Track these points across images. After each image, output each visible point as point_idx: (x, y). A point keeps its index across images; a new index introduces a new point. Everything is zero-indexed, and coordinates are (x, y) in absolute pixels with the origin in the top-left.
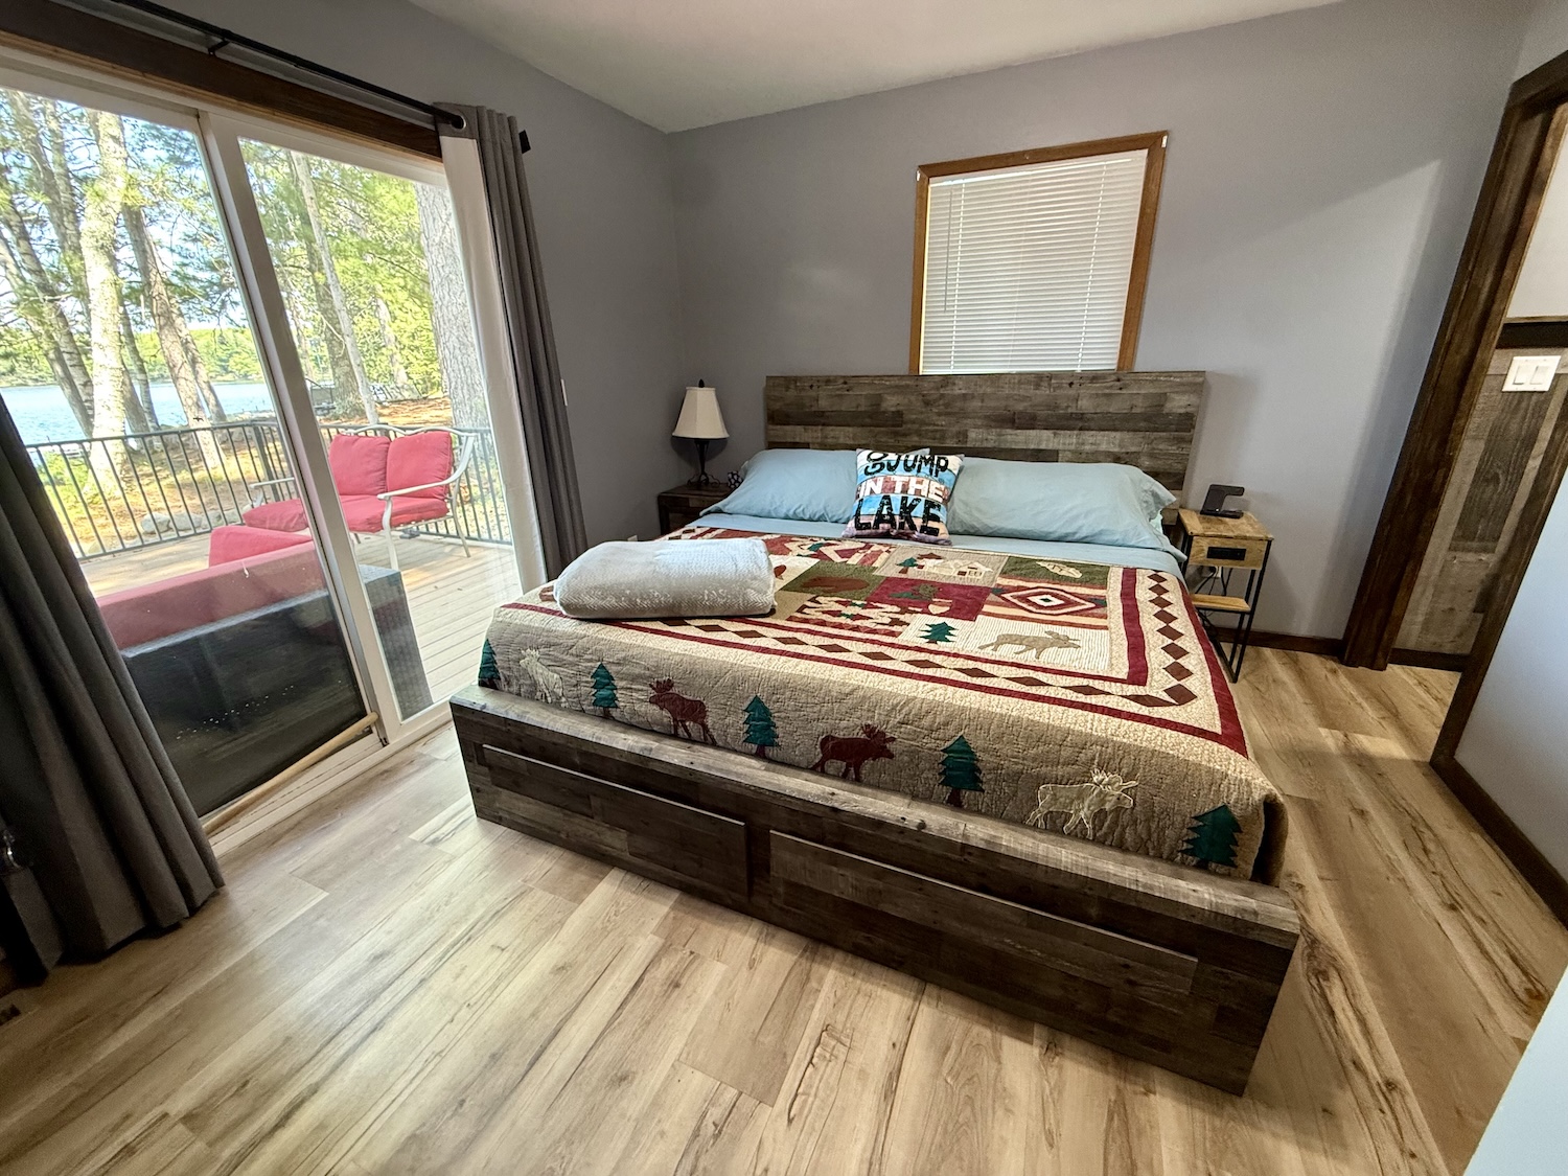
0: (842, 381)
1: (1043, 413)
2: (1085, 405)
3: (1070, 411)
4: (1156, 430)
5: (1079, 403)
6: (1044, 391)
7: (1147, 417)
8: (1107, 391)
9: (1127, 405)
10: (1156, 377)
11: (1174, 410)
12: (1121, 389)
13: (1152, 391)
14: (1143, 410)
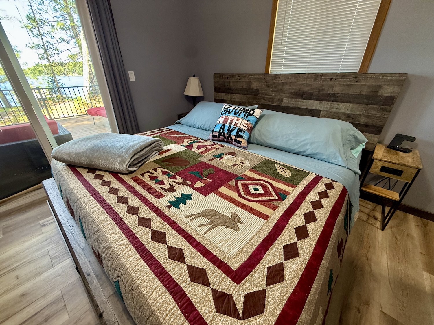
0: (238, 76)
1: (316, 93)
2: (337, 89)
3: (329, 92)
4: (371, 104)
5: (334, 88)
6: (318, 82)
7: (368, 97)
8: (349, 83)
9: (359, 90)
10: (377, 76)
11: (384, 95)
12: (356, 82)
13: (373, 84)
14: (366, 94)
